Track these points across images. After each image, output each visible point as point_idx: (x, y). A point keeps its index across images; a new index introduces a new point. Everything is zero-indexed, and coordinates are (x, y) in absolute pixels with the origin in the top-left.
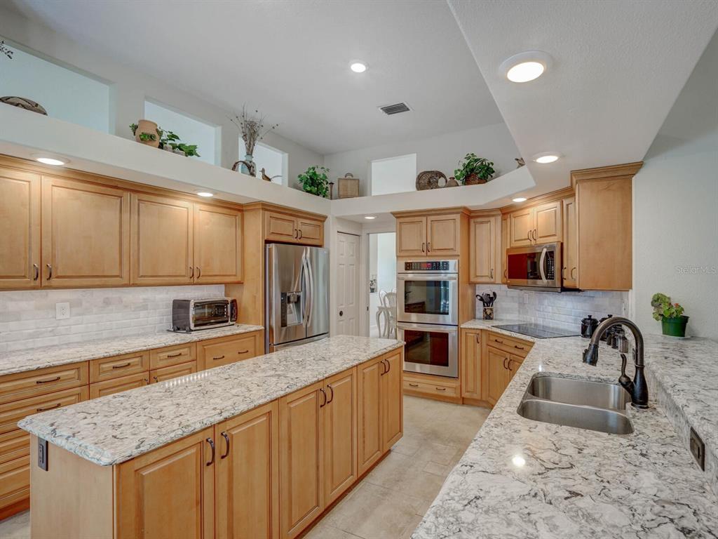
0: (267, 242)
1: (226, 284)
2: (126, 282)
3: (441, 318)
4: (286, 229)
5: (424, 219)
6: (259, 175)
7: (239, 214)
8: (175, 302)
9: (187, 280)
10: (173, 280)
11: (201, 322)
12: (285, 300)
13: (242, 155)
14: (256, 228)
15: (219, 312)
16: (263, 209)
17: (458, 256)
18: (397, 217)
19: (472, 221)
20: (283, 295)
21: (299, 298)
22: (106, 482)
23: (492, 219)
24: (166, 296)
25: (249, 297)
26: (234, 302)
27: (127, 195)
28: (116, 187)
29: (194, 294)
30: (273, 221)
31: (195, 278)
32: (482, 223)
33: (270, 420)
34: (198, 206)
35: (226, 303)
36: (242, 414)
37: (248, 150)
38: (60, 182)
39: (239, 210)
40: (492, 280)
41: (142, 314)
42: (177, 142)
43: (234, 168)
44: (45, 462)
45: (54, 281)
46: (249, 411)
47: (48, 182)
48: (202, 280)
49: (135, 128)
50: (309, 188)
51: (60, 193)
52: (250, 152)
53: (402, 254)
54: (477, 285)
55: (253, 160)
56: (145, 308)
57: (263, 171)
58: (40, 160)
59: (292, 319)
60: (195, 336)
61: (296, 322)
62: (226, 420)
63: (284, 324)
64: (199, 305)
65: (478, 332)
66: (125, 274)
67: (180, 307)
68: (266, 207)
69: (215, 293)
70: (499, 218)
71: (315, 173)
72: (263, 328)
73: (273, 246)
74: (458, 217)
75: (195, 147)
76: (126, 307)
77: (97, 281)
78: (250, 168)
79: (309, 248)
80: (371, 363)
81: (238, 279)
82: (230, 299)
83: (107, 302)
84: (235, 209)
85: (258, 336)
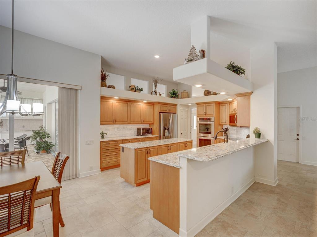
0: (160, 113)
1: (150, 124)
2: (128, 123)
3: (210, 135)
4: (165, 109)
5: (205, 105)
6: (158, 94)
7: (153, 105)
8: (138, 128)
9: (140, 123)
10: (137, 123)
11: (144, 134)
12: (165, 129)
13: (154, 90)
14: (157, 109)
15: (148, 131)
16: (159, 104)
17: (214, 116)
18: (197, 104)
19: (220, 105)
20: (164, 127)
21: (168, 128)
22: (133, 152)
23: (226, 105)
24: (135, 127)
25: (155, 128)
26: (151, 129)
27: (129, 103)
28: (127, 101)
29: (142, 126)
30: (161, 107)
31: (143, 122)
32: (223, 106)
33: (157, 149)
34: (143, 104)
35: (149, 129)
36: (152, 147)
37: (155, 87)
38: (117, 101)
39: (153, 104)
40: (226, 124)
41: (131, 131)
42: (138, 88)
43: (151, 94)
44: (123, 151)
45: (116, 123)
46: (153, 146)
47: (115, 101)
48: (144, 123)
49: (130, 87)
50: (172, 96)
51: (117, 104)
52: (156, 88)
53: (199, 115)
54: (224, 125)
55: (157, 90)
56: (131, 129)
57: (159, 93)
58: (115, 98)
59: (166, 134)
60: (142, 137)
61: (168, 135)
62: (150, 147)
63: (164, 135)
64: (143, 129)
65: (220, 139)
66: (128, 121)
67: (139, 129)
68: (160, 103)
69: (147, 126)
70: (228, 104)
71: (174, 91)
72: (159, 136)
73: (161, 114)
74: (214, 104)
75: (142, 89)
76: (127, 129)
77: (123, 123)
78: (156, 92)
79: (172, 114)
80: (182, 143)
81: (153, 123)
82: (150, 128)
83: (124, 128)
84: (152, 104)
85: (157, 138)
